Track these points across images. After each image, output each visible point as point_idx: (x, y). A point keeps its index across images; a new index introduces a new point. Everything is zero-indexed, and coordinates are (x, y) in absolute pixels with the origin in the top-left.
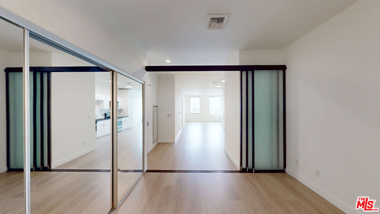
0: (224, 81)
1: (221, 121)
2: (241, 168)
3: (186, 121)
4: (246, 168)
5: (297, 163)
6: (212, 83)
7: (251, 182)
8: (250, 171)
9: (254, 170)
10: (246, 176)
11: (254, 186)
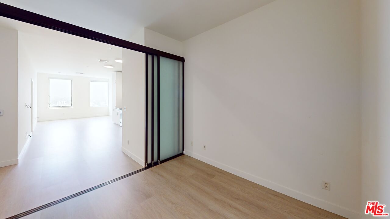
0: (121, 61)
1: (108, 115)
2: (146, 164)
3: (38, 122)
4: (152, 162)
5: (192, 144)
6: (100, 60)
7: (159, 174)
8: (156, 164)
9: (159, 162)
10: (152, 171)
11: (162, 176)
